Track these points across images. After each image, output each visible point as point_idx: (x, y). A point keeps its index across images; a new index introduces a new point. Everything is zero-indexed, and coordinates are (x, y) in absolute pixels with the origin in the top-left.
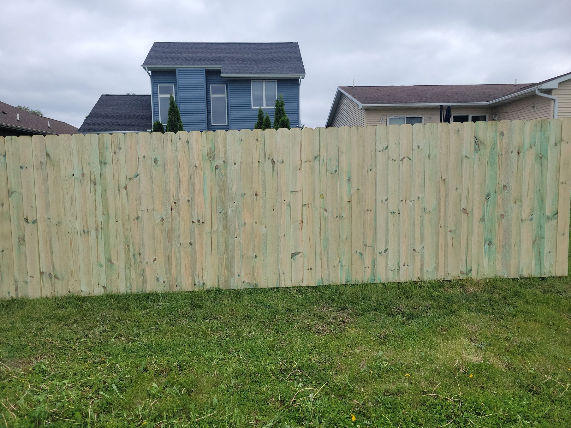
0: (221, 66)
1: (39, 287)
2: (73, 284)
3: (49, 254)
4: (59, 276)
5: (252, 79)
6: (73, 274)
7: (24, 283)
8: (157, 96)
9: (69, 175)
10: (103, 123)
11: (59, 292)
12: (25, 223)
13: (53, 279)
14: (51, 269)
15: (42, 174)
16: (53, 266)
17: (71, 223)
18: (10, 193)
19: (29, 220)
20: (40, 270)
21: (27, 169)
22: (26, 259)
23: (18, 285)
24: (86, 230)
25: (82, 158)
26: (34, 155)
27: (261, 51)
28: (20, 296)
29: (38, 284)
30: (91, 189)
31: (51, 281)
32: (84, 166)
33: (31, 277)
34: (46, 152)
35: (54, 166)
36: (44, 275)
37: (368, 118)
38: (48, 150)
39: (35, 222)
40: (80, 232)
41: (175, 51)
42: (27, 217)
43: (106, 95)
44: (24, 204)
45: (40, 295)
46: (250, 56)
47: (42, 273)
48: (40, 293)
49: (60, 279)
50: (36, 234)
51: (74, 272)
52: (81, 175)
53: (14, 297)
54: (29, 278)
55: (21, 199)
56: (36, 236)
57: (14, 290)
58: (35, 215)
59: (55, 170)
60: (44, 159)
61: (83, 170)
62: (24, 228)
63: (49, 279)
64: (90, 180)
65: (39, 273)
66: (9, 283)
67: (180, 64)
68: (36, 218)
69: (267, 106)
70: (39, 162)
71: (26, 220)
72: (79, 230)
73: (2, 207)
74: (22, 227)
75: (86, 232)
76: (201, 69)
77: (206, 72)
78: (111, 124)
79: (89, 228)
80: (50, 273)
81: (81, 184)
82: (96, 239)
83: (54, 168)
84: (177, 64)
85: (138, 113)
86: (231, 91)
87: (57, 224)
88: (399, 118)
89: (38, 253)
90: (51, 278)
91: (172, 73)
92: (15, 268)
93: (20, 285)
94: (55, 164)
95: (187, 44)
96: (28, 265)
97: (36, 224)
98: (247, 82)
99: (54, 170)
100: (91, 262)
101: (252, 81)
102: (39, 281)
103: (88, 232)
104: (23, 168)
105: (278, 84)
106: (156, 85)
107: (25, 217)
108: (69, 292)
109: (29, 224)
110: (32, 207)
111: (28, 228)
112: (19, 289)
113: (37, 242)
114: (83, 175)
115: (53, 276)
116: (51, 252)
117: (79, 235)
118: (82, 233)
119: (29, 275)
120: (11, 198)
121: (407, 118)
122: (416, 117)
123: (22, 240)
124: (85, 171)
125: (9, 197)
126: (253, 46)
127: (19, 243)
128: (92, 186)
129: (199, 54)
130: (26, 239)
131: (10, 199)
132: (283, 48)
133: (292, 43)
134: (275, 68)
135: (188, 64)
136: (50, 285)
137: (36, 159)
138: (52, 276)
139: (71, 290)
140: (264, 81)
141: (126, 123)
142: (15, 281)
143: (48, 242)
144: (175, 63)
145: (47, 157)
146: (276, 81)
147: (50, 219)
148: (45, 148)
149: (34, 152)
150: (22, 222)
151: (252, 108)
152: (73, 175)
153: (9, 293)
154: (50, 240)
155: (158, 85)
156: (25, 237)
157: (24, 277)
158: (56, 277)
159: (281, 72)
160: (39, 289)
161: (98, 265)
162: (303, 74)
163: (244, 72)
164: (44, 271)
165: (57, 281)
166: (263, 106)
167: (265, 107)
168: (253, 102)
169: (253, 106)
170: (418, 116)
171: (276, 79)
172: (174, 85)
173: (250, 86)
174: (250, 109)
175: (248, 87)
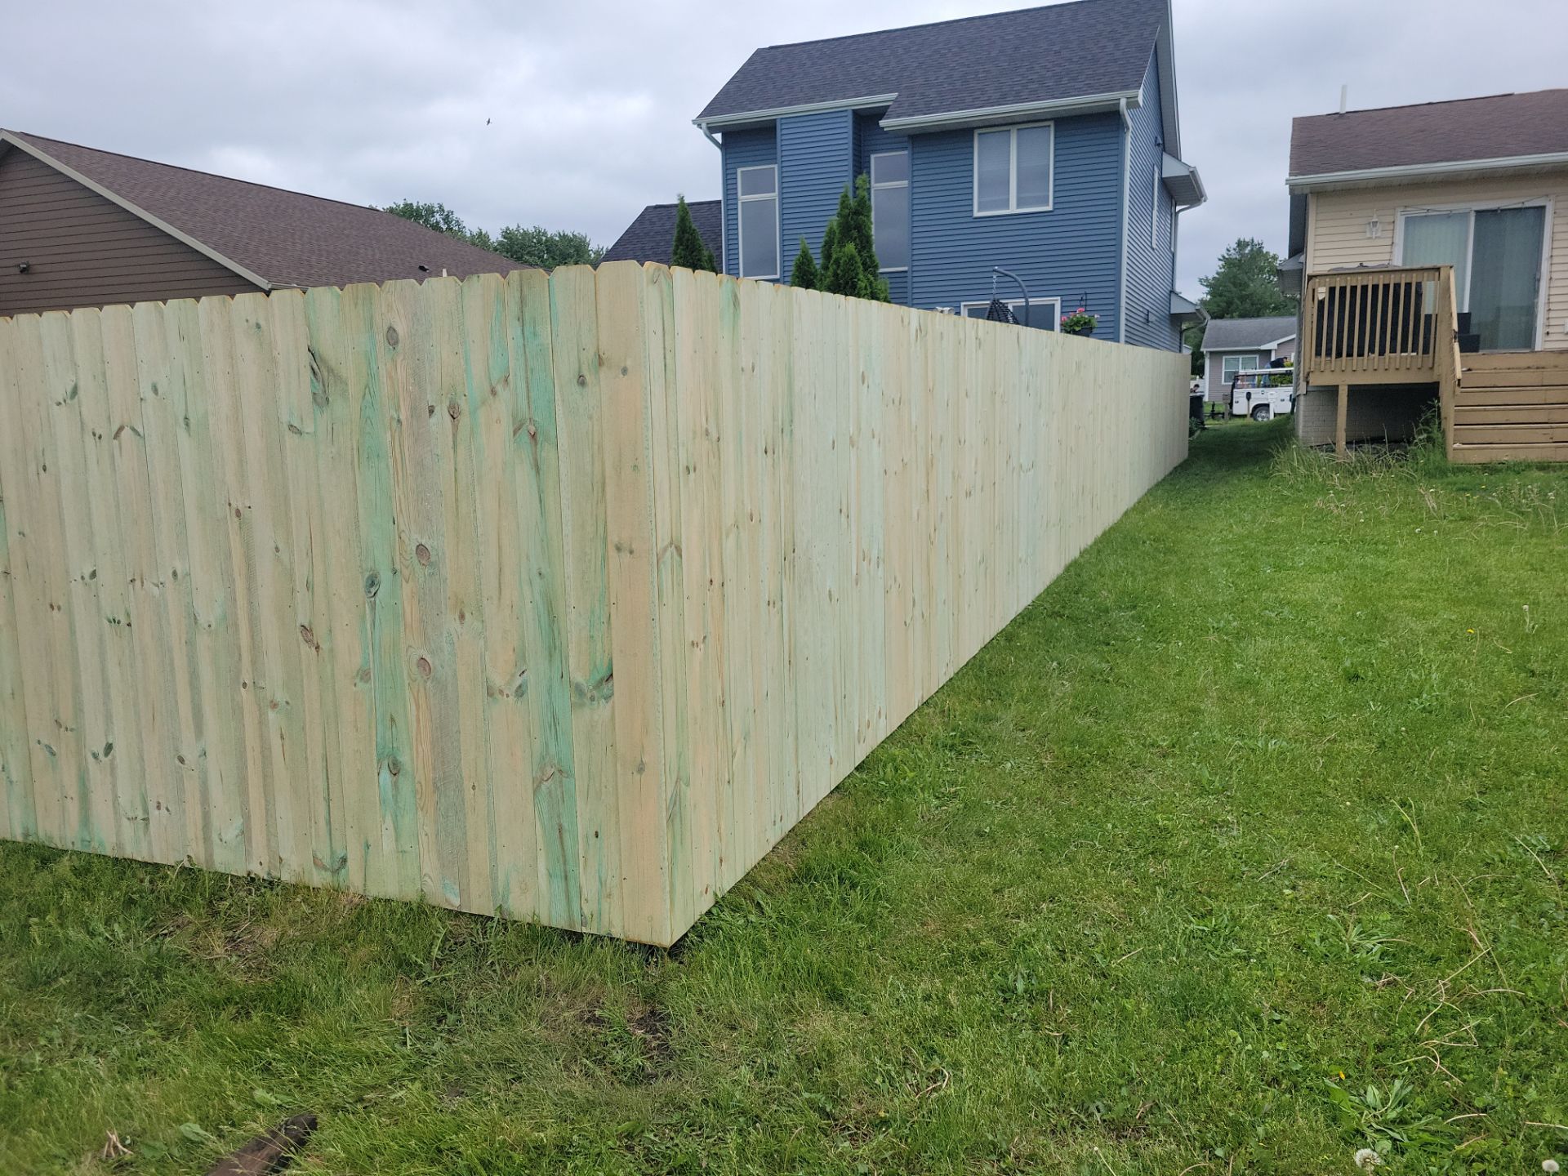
0: (894, 95)
5: (976, 125)
8: (734, 202)
27: (1037, 33)
41: (795, 68)
46: (994, 53)
67: (783, 105)
69: (1018, 205)
76: (841, 112)
77: (854, 118)
86: (917, 167)
88: (1449, 216)
91: (766, 133)
98: (961, 135)
101: (976, 132)
105: (1056, 131)
106: (734, 171)
121: (1477, 212)
122: (1520, 206)
126: (1021, 19)
129: (853, 69)
134: (1051, 82)
135: (810, 100)
140: (1013, 130)
144: (776, 103)
146: (1052, 124)
151: (976, 214)
155: (739, 170)
159: (1066, 94)
162: (1131, 92)
163: (950, 107)
166: (1007, 207)
167: (1013, 209)
168: (979, 197)
169: (980, 210)
170: (1527, 205)
171: (1049, 117)
172: (777, 167)
173: (973, 148)
174: (969, 220)
175: (968, 150)
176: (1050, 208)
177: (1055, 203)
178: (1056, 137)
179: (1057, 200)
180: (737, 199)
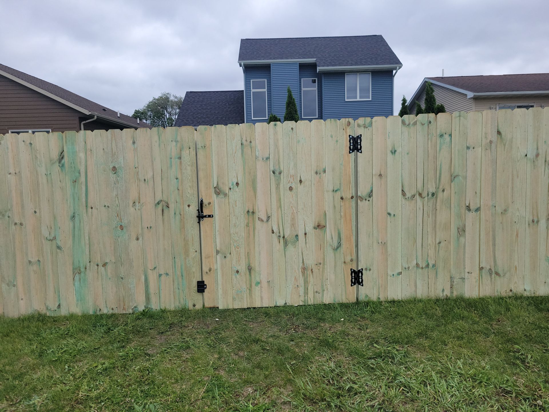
0: (315, 59)
1: (477, 284)
2: (516, 282)
3: (491, 247)
4: (501, 273)
5: (346, 71)
6: (517, 270)
7: (461, 280)
8: (249, 91)
9: (521, 155)
10: (195, 118)
11: (499, 291)
12: (467, 211)
13: (493, 275)
14: (492, 264)
15: (491, 154)
16: (495, 261)
17: (519, 211)
18: (453, 177)
19: (471, 208)
20: (480, 265)
21: (475, 149)
22: (464, 252)
23: (453, 281)
24: (536, 220)
25: (537, 136)
26: (483, 134)
27: (348, 44)
28: (455, 294)
29: (476, 281)
30: (545, 172)
31: (491, 279)
32: (539, 145)
33: (468, 273)
34: (498, 129)
35: (505, 145)
36: (484, 271)
37: (477, 107)
38: (500, 127)
39: (478, 210)
40: (529, 222)
41: (264, 47)
42: (469, 204)
43: (191, 92)
44: (467, 190)
45: (477, 294)
46: (339, 49)
47: (481, 269)
48: (477, 291)
49: (502, 275)
50: (478, 224)
51: (517, 267)
52: (534, 156)
53: (449, 295)
54: (467, 274)
55: (465, 183)
56: (478, 226)
57: (449, 287)
58: (478, 202)
59: (506, 150)
60: (494, 137)
61: (537, 149)
62: (465, 216)
63: (489, 277)
64: (545, 161)
65: (478, 269)
66: (444, 280)
67: (274, 59)
68: (479, 206)
69: (360, 98)
70: (488, 141)
71: (468, 208)
72: (527, 219)
73: (442, 193)
74: (463, 216)
75: (535, 222)
76: (295, 63)
77: (300, 66)
78: (203, 120)
79: (539, 216)
80: (490, 269)
81: (534, 166)
82: (546, 230)
83: (504, 148)
84: (271, 59)
85: (225, 108)
86: (325, 84)
87: (503, 212)
88: (509, 107)
89: (478, 246)
90: (491, 274)
91: (266, 68)
92: (452, 263)
93: (457, 282)
94: (506, 143)
95: (273, 40)
96: (466, 259)
97: (479, 212)
98: (341, 74)
99: (504, 150)
100: (538, 256)
101: (346, 74)
102: (478, 278)
103: (538, 222)
104: (469, 149)
105: (372, 75)
106: (249, 80)
107: (467, 205)
108: (511, 290)
109: (471, 212)
110: (476, 193)
111: (470, 217)
112: (454, 287)
113: (478, 233)
114: (537, 155)
115: (494, 273)
116: (494, 245)
117: (527, 225)
118: (530, 223)
119: (467, 270)
120: (453, 182)
121: (517, 106)
122: (528, 105)
123: (462, 231)
124: (540, 151)
125: (452, 181)
126: (338, 40)
127: (458, 234)
128: (546, 168)
129: (288, 49)
130: (467, 229)
131: (452, 184)
132: (369, 41)
133: (376, 35)
134: (369, 60)
135: (282, 58)
136: (490, 282)
137: (486, 137)
138: (492, 272)
139: (512, 289)
140: (358, 73)
141: (217, 118)
142: (451, 277)
143: (491, 233)
144: (268, 58)
145: (498, 135)
146: (370, 73)
147: (495, 207)
148: (496, 124)
149: (484, 129)
150: (463, 210)
151: (346, 100)
152: (526, 155)
153: (443, 290)
154: (494, 231)
155: (251, 81)
156: (465, 227)
157: (461, 273)
158: (497, 274)
159: (377, 64)
160: (477, 287)
161: (546, 261)
162: (400, 65)
163: (340, 65)
164: (484, 267)
165: (497, 277)
166: (356, 98)
167: (358, 99)
168: (347, 95)
169: (347, 99)
170: (530, 105)
171: (370, 71)
172: (266, 80)
173: (345, 78)
174: (344, 102)
175: (342, 79)
176: (370, 99)
177: (372, 98)
178: (372, 77)
179: (373, 97)
180: (251, 90)
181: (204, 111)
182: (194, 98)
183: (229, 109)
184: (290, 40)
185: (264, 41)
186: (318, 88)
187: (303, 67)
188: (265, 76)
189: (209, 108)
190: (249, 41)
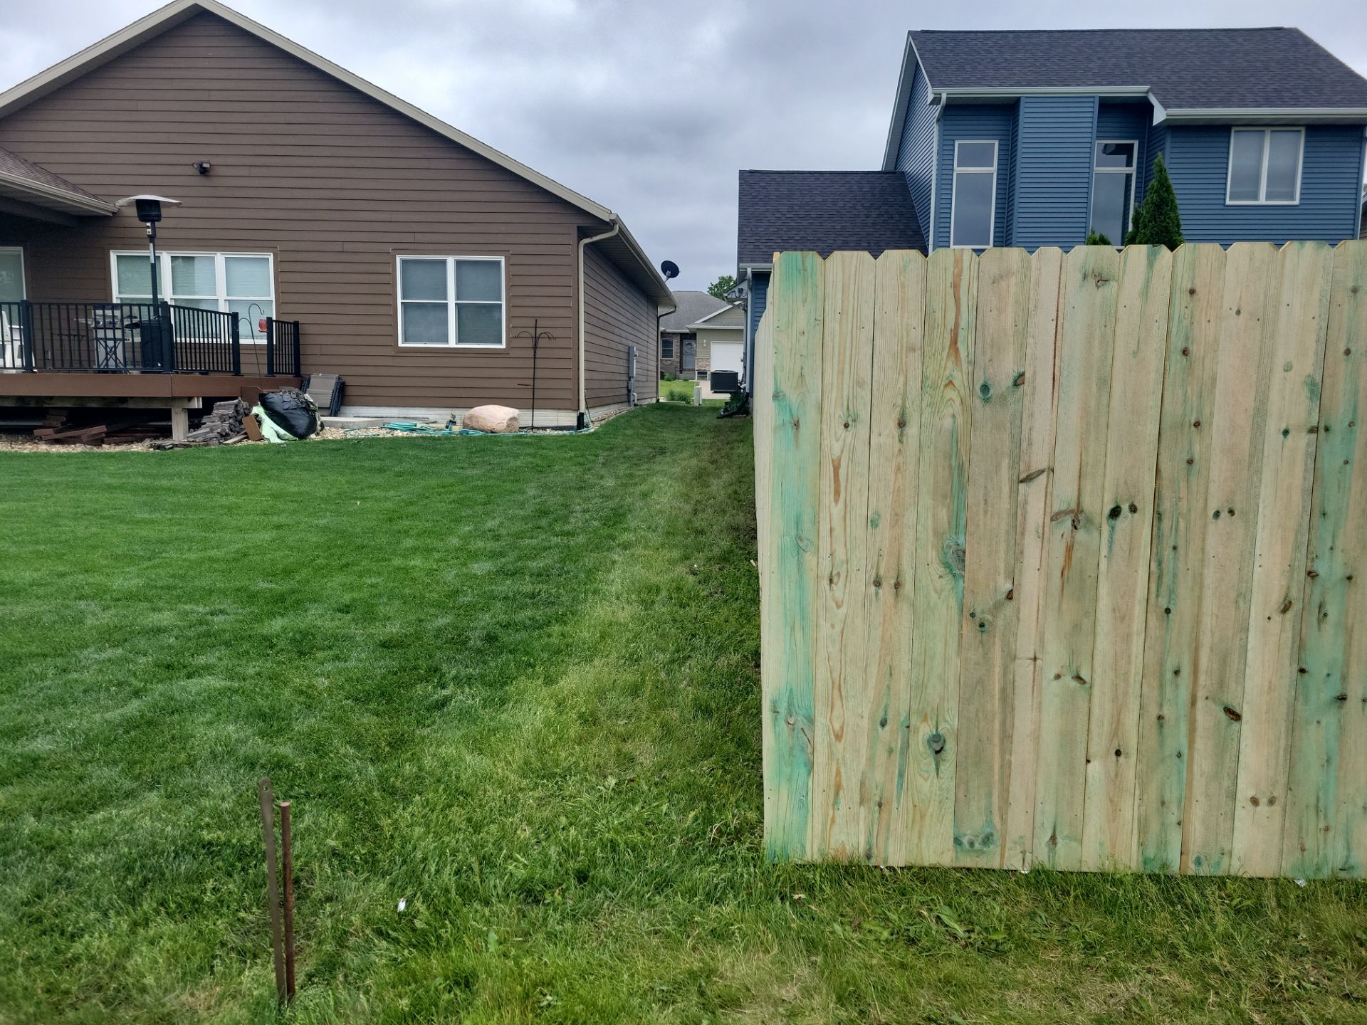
0: (1145, 88)
5: (1234, 122)
8: (949, 172)
67: (1029, 85)
69: (1268, 197)
76: (1087, 98)
77: (1101, 105)
84: (1018, 84)
85: (858, 216)
95: (999, 35)
98: (1219, 131)
101: (1232, 129)
105: (1307, 136)
106: (952, 143)
132: (1271, 43)
135: (1050, 84)
140: (1268, 131)
144: (1011, 83)
146: (1303, 129)
151: (1228, 202)
155: (957, 143)
163: (1224, 103)
166: (1256, 197)
167: (1262, 201)
168: (1231, 187)
169: (1231, 199)
171: (1300, 123)
172: (997, 143)
173: (1229, 143)
174: (1222, 207)
175: (1222, 145)
176: (1297, 202)
177: (1301, 199)
178: (1306, 142)
179: (1305, 197)
180: (952, 170)
181: (805, 223)
182: (764, 187)
183: (870, 221)
184: (1046, 35)
185: (972, 36)
186: (1138, 167)
187: (1108, 107)
188: (994, 132)
189: (813, 214)
190: (932, 35)
